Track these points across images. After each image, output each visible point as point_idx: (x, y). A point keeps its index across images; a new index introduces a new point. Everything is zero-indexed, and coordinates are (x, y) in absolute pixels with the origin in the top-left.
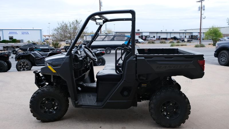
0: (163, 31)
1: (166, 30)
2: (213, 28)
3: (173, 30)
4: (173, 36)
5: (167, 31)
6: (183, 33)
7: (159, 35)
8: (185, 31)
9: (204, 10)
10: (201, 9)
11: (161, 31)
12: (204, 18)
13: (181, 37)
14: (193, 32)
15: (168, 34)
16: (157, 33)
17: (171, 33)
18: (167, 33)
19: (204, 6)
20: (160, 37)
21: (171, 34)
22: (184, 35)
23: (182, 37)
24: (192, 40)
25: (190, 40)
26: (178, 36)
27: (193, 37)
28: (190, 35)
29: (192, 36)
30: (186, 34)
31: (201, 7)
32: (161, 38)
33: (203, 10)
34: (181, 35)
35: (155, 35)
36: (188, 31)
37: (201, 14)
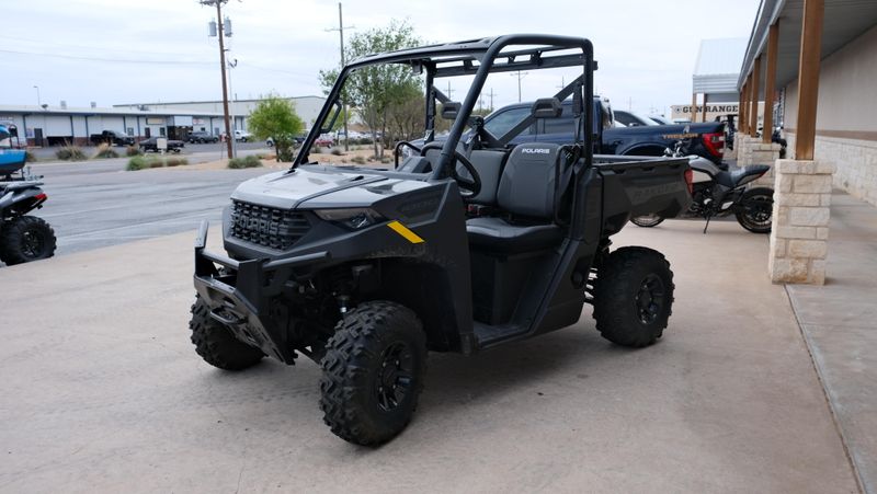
0: (49, 109)
1: (63, 104)
2: (272, 101)
3: (93, 105)
4: (97, 128)
5: (70, 109)
6: (138, 117)
7: (33, 124)
8: (142, 109)
9: (229, 35)
10: (221, 29)
11: (43, 110)
12: (233, 63)
13: (131, 131)
14: (173, 116)
15: (75, 121)
16: (25, 115)
17: (87, 116)
18: (71, 116)
19: (229, 22)
20: (39, 132)
21: (89, 119)
22: (143, 125)
23: (136, 134)
24: (182, 146)
25: (176, 145)
26: (117, 128)
27: (177, 134)
28: (164, 126)
29: (172, 129)
30: (150, 121)
31: (217, 22)
32: (44, 136)
33: (227, 35)
34: (131, 124)
35: (18, 124)
36: (153, 111)
37: (222, 51)
